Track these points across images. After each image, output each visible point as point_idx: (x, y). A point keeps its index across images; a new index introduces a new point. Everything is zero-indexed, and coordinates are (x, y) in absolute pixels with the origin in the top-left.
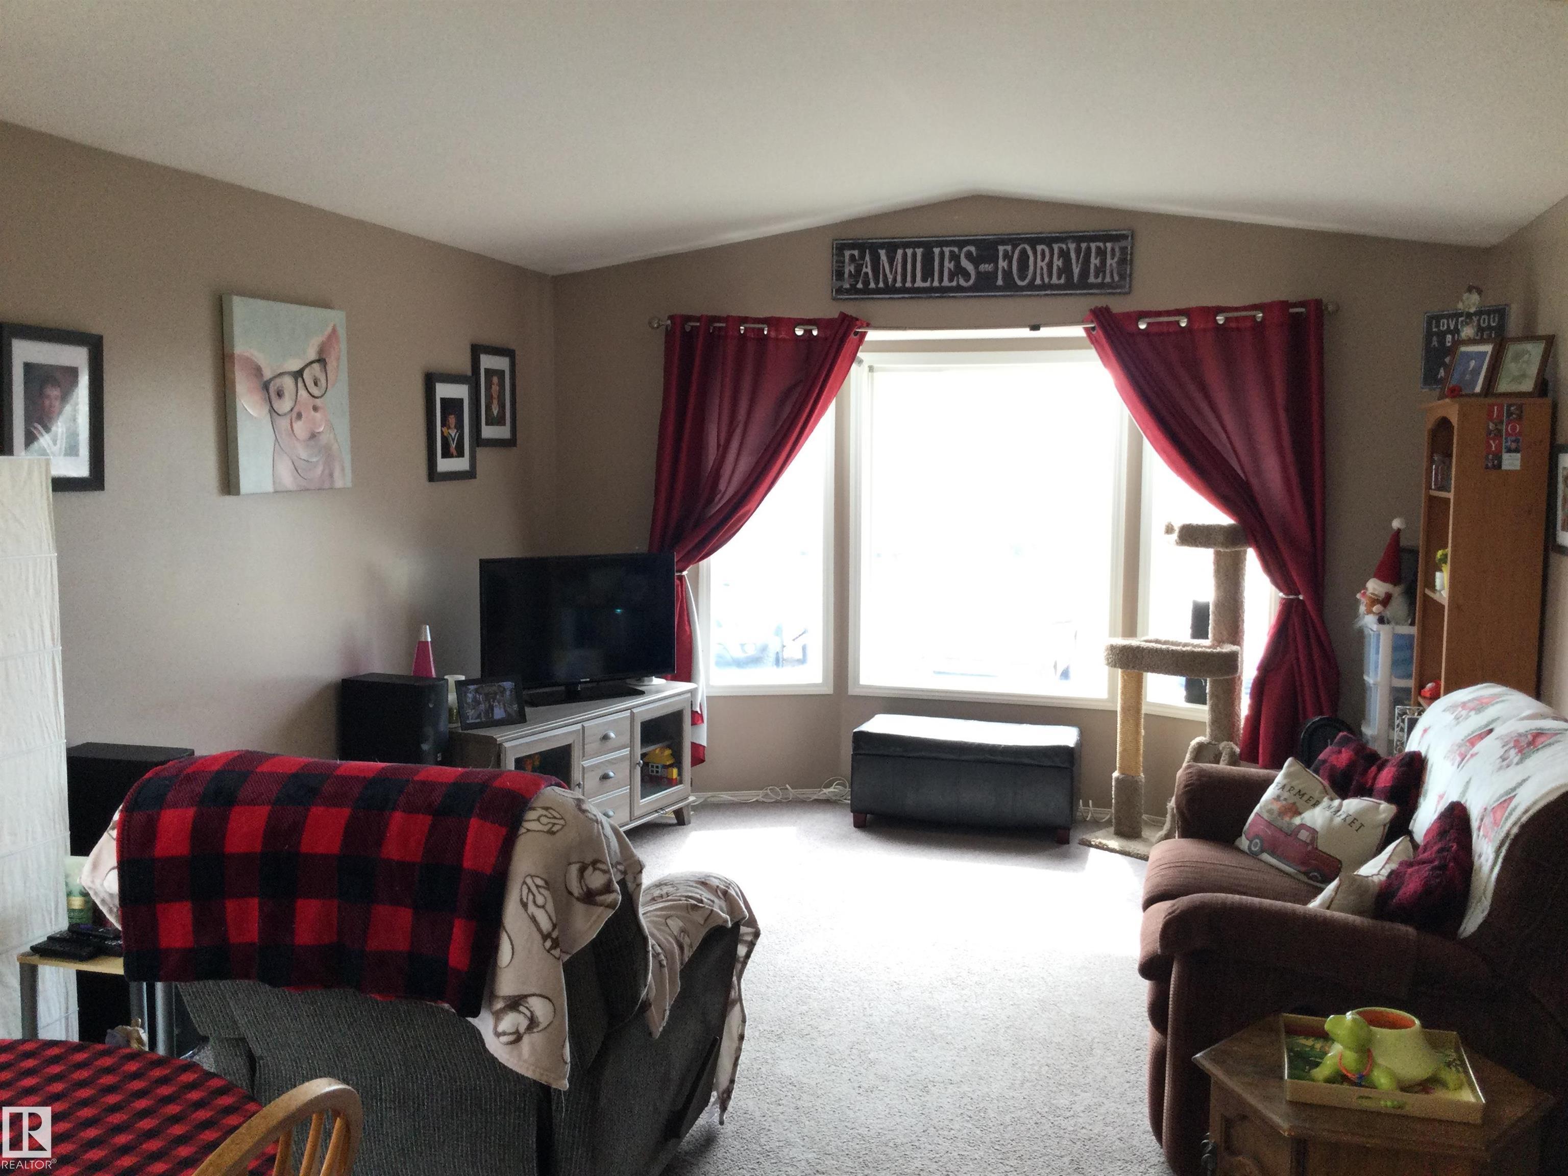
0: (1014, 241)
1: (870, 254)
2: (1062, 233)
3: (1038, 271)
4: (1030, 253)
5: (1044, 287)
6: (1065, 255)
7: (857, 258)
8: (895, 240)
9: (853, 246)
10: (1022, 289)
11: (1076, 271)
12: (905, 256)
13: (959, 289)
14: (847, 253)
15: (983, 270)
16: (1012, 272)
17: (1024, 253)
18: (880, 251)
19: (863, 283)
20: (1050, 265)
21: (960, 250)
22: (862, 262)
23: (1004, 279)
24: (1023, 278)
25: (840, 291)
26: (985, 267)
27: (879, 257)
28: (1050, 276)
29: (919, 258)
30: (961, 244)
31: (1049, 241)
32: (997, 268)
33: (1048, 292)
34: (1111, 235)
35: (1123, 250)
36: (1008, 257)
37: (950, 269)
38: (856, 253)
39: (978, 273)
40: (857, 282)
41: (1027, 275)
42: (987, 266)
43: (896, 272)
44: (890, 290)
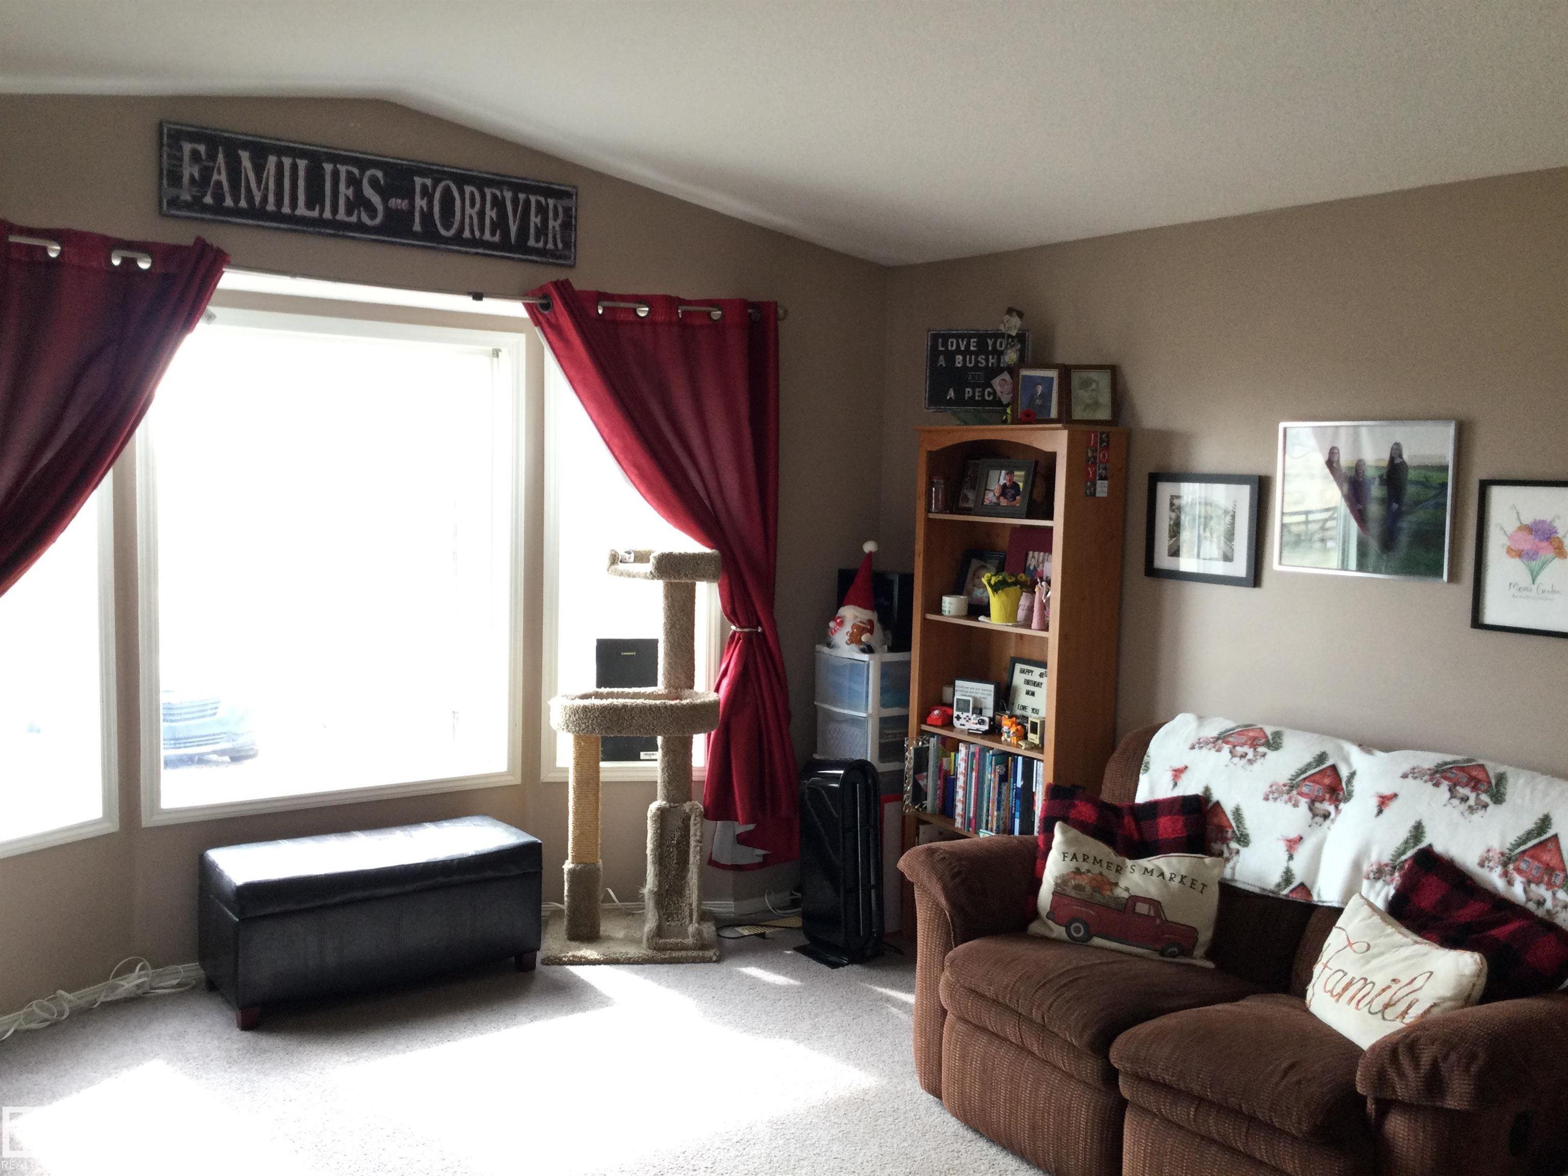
0: (437, 174)
1: (226, 156)
2: (496, 175)
3: (467, 220)
4: (456, 194)
5: (474, 242)
6: (498, 203)
7: (204, 157)
8: (264, 140)
9: (195, 137)
10: (446, 241)
11: (513, 229)
12: (280, 166)
13: (360, 227)
14: (187, 147)
15: (394, 207)
16: (432, 214)
17: (447, 192)
18: (241, 152)
19: (214, 196)
20: (482, 214)
21: (363, 171)
22: (211, 164)
23: (423, 223)
24: (448, 227)
25: (174, 202)
26: (397, 203)
27: (239, 161)
28: (482, 230)
29: (302, 173)
30: (363, 164)
31: (481, 183)
32: (412, 205)
33: (480, 251)
34: (553, 189)
35: (567, 210)
36: (427, 193)
37: (347, 198)
38: (202, 148)
39: (387, 208)
40: (204, 194)
41: (453, 223)
42: (399, 201)
43: (267, 188)
44: (256, 213)
